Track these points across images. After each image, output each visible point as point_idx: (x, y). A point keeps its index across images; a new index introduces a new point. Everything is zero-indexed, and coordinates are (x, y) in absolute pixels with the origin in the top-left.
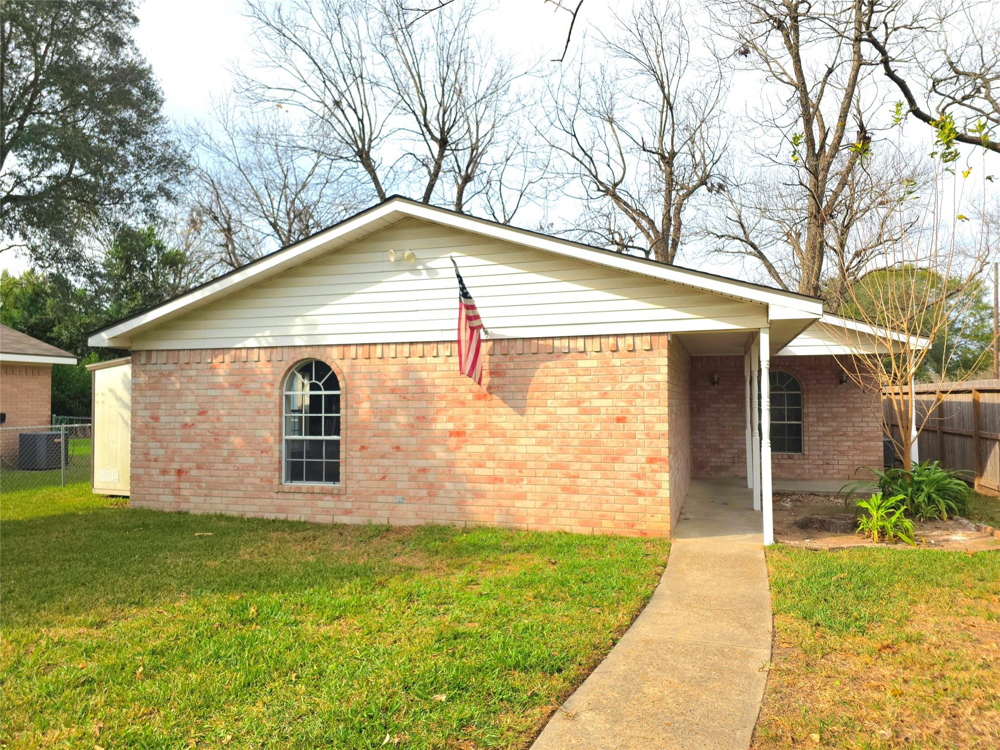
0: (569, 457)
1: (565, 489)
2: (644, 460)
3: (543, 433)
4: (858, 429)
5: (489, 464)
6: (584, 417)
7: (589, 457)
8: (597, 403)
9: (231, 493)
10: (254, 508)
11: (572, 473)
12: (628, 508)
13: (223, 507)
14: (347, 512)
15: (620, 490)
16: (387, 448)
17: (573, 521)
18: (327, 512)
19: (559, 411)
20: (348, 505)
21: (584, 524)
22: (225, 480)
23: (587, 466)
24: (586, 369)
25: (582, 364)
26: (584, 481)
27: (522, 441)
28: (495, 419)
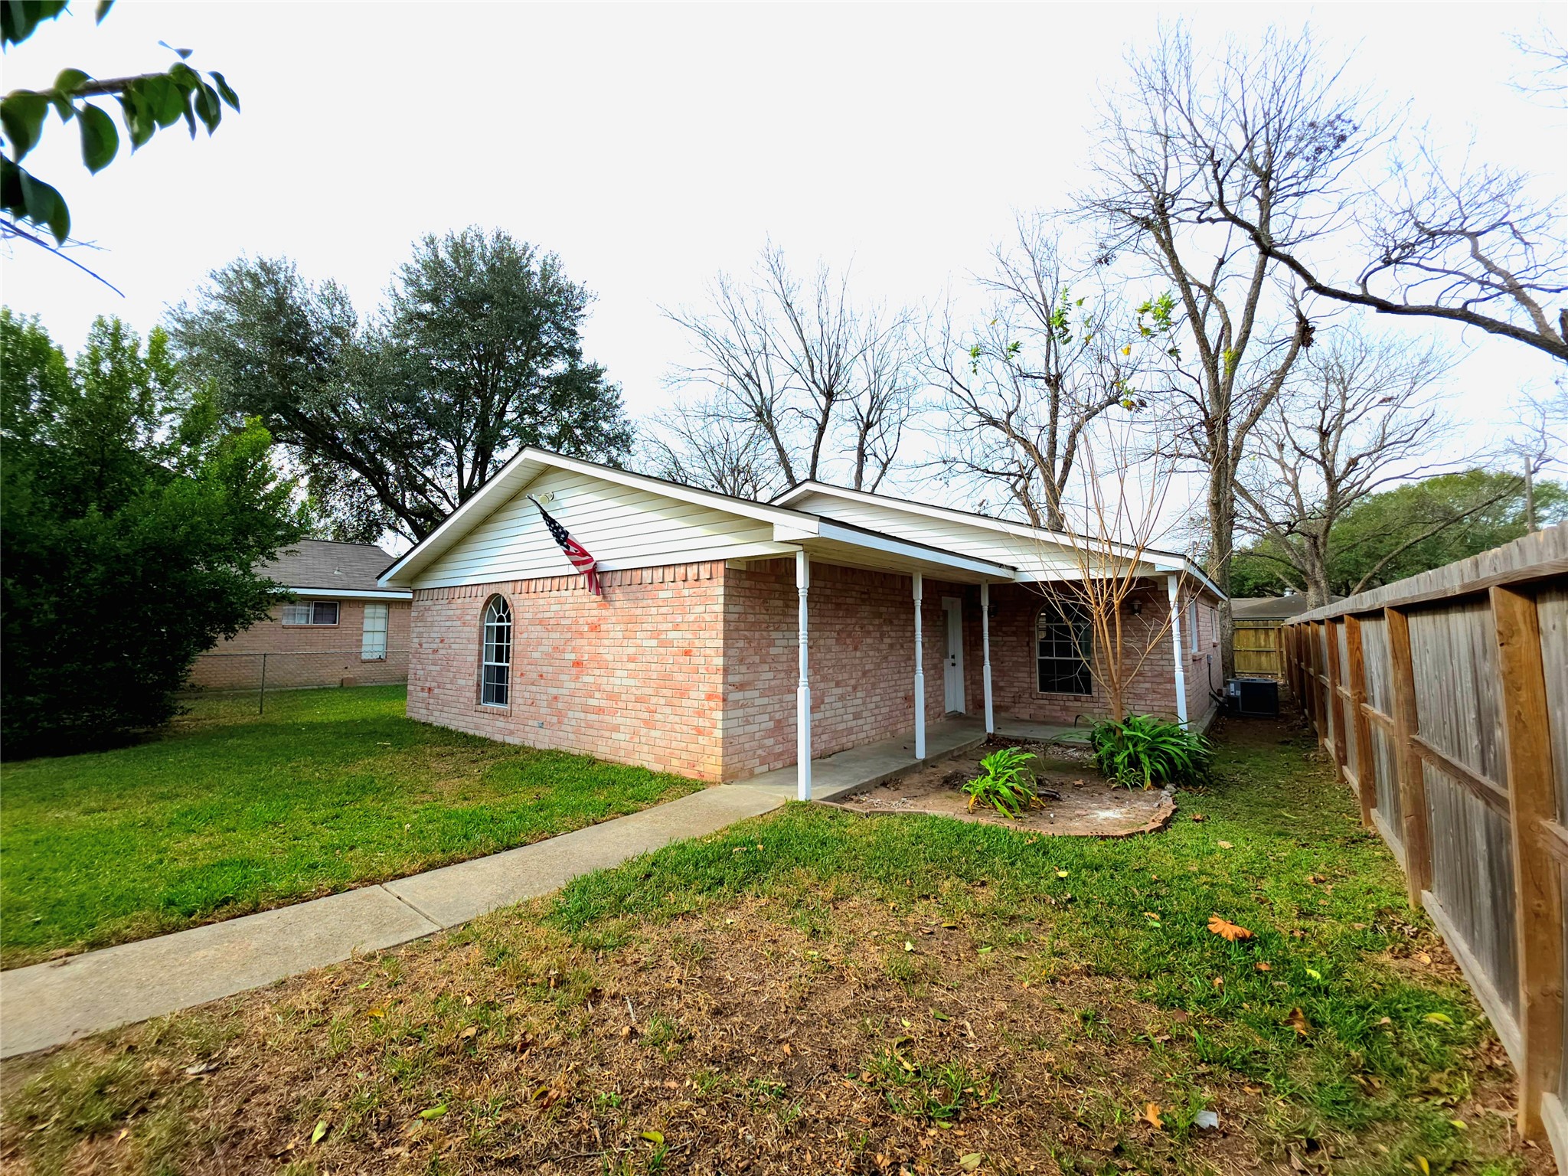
0: (650, 691)
1: (646, 722)
2: (703, 697)
3: (632, 666)
4: (1157, 668)
5: (597, 695)
6: (662, 650)
7: (664, 691)
8: (672, 635)
9: (454, 710)
10: (463, 724)
11: (652, 708)
12: (691, 747)
13: (448, 721)
14: (511, 733)
15: (685, 728)
16: (535, 676)
17: (651, 757)
18: (500, 731)
19: (646, 643)
20: (512, 727)
21: (658, 760)
22: (450, 698)
23: (662, 701)
24: (665, 600)
25: (662, 595)
26: (660, 716)
27: (619, 673)
28: (601, 650)
